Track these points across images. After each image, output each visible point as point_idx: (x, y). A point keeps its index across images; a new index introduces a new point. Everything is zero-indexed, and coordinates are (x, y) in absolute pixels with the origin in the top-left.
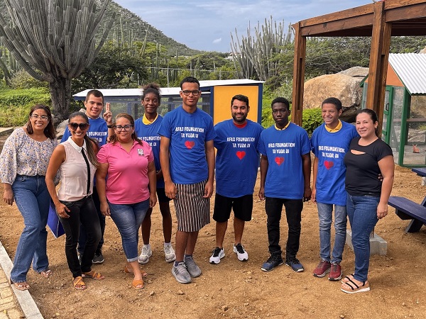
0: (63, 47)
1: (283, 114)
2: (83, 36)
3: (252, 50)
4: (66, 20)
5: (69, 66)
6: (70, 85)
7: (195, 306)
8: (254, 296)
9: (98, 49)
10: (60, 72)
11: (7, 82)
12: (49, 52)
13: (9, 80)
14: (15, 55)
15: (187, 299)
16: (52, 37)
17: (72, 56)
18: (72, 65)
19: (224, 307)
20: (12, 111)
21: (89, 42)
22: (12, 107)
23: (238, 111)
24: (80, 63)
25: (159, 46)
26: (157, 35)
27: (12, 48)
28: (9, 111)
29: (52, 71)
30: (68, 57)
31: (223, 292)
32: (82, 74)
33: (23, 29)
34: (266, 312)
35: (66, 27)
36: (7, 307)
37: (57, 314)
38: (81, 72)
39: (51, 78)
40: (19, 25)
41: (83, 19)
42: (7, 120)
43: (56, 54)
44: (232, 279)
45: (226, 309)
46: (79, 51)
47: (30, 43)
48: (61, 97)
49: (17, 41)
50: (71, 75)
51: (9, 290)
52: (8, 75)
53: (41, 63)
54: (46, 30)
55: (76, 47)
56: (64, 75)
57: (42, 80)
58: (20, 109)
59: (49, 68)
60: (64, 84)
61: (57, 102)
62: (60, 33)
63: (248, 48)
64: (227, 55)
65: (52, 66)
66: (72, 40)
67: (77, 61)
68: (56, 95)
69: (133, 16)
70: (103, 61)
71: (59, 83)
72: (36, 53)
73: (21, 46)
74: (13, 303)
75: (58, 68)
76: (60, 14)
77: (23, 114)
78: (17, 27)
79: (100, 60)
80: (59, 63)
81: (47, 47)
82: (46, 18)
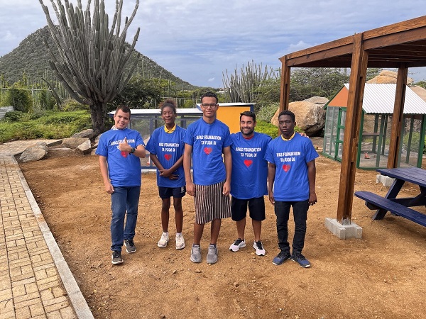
0: (100, 79)
1: (289, 125)
2: (116, 70)
3: (239, 85)
4: (103, 58)
5: (104, 93)
6: (105, 108)
7: (210, 283)
8: (259, 273)
9: (127, 80)
10: (98, 98)
11: (59, 108)
12: (90, 82)
13: (60, 106)
14: (64, 84)
15: (204, 276)
16: (92, 70)
17: (107, 85)
18: (107, 92)
19: (235, 284)
20: (62, 127)
21: (119, 76)
22: (62, 125)
23: (245, 125)
24: (113, 91)
25: (170, 82)
26: (168, 75)
27: (62, 79)
28: (59, 128)
29: (92, 97)
30: (104, 86)
31: (233, 270)
32: (114, 100)
33: (70, 65)
34: (271, 288)
35: (102, 63)
36: (52, 285)
37: (95, 291)
38: (113, 98)
39: (91, 102)
40: (67, 62)
41: (115, 57)
42: (58, 134)
43: (95, 84)
44: (239, 259)
45: (237, 285)
46: (112, 82)
47: (75, 75)
48: (98, 117)
49: (66, 74)
50: (106, 100)
51: (54, 269)
52: (59, 102)
53: (83, 91)
54: (88, 65)
55: (110, 79)
56: (101, 100)
57: (85, 104)
58: (67, 126)
59: (89, 95)
60: (101, 107)
61: (96, 120)
62: (98, 68)
63: (235, 84)
64: (218, 90)
65: (92, 93)
66: (107, 74)
67: (111, 90)
68: (95, 115)
69: (151, 61)
70: (130, 90)
71: (97, 105)
72: (80, 83)
73: (68, 77)
74: (57, 282)
75: (97, 94)
76: (98, 53)
77: (70, 129)
78: (65, 63)
79: (128, 90)
80: (97, 90)
81: (88, 78)
82: (87, 57)
